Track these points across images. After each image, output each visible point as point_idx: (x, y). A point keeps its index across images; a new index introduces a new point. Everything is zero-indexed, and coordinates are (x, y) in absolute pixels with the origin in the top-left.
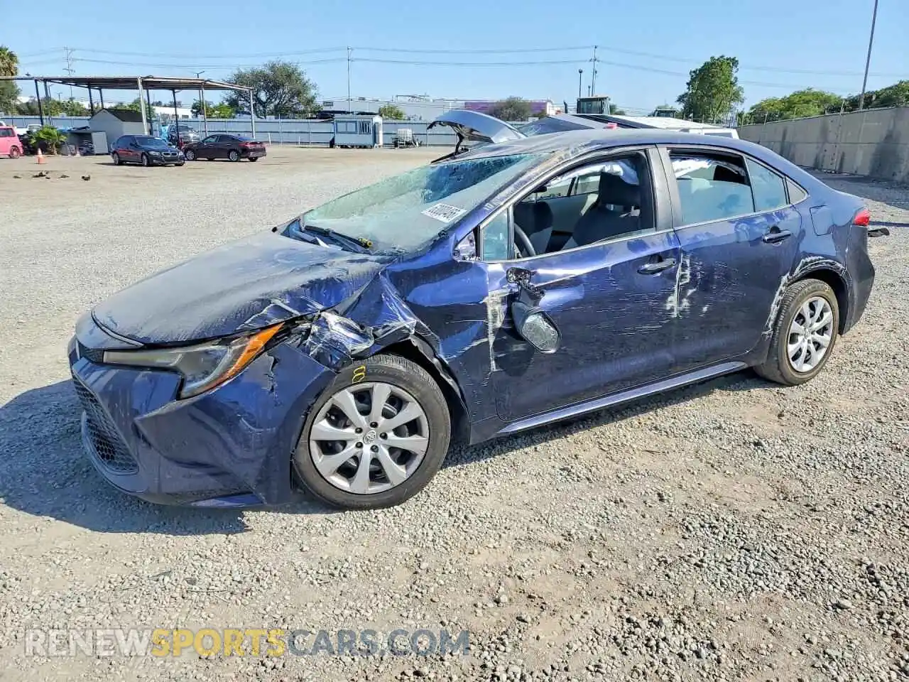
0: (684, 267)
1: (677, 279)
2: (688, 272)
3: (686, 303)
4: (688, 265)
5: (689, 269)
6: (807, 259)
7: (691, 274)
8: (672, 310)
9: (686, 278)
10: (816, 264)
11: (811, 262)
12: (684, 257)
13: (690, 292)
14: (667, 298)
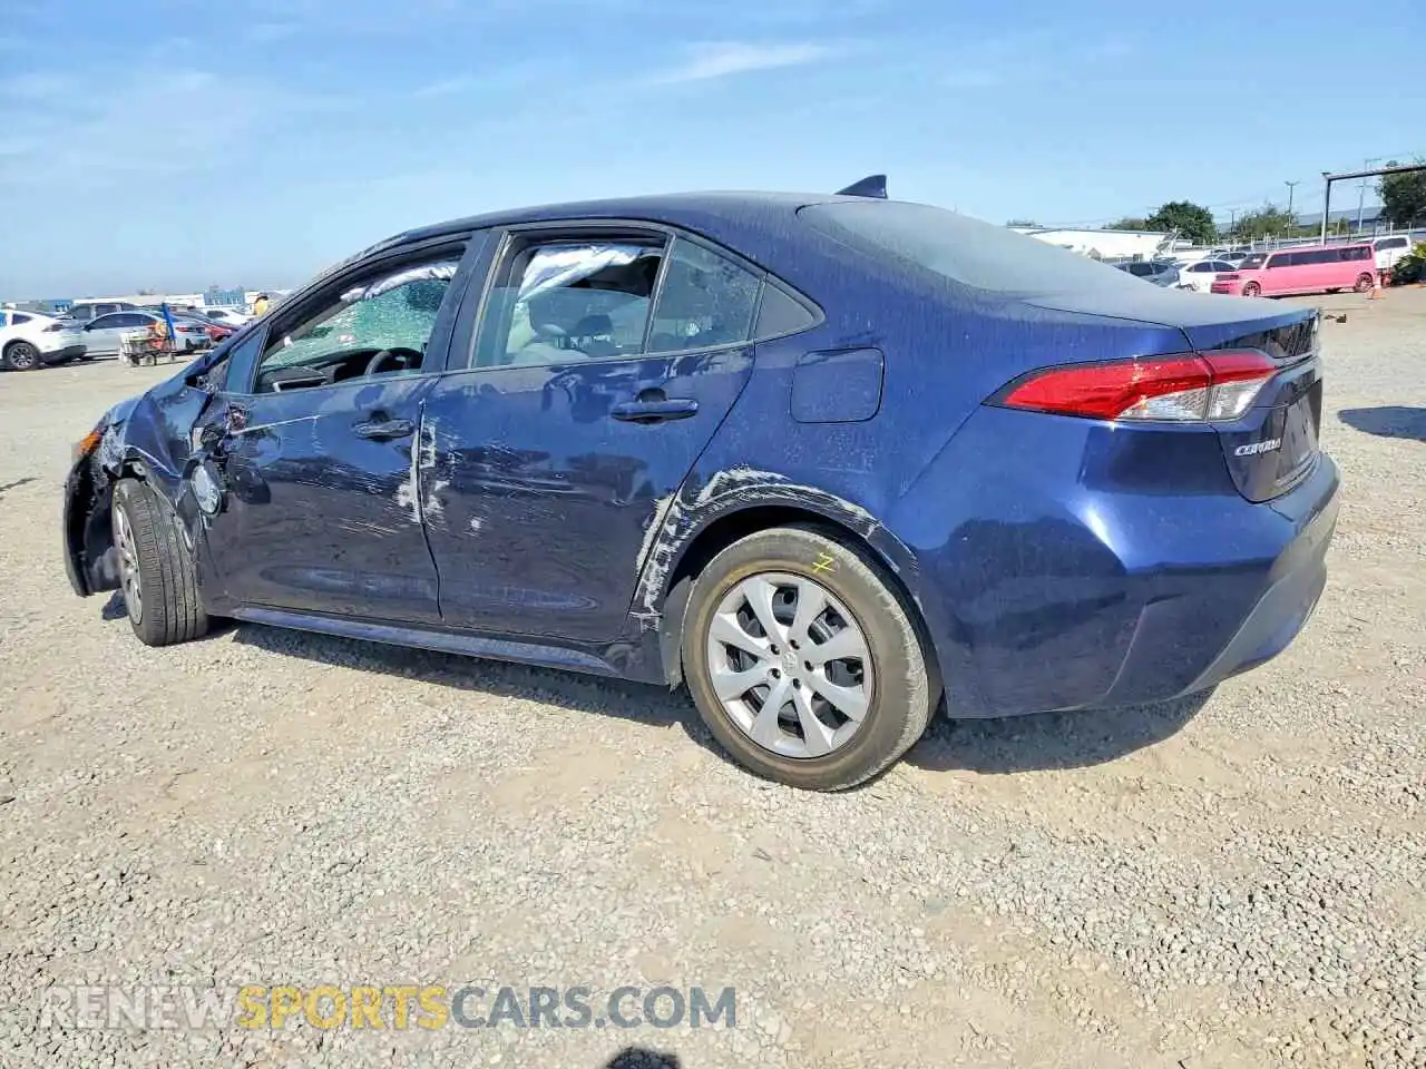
0: (426, 438)
1: (415, 460)
2: (432, 449)
3: (434, 504)
4: (433, 437)
5: (434, 443)
6: (733, 472)
7: (437, 454)
8: (410, 508)
9: (428, 458)
10: (761, 491)
11: (749, 481)
12: (425, 422)
13: (439, 485)
14: (397, 487)
